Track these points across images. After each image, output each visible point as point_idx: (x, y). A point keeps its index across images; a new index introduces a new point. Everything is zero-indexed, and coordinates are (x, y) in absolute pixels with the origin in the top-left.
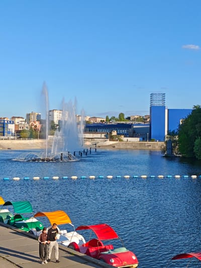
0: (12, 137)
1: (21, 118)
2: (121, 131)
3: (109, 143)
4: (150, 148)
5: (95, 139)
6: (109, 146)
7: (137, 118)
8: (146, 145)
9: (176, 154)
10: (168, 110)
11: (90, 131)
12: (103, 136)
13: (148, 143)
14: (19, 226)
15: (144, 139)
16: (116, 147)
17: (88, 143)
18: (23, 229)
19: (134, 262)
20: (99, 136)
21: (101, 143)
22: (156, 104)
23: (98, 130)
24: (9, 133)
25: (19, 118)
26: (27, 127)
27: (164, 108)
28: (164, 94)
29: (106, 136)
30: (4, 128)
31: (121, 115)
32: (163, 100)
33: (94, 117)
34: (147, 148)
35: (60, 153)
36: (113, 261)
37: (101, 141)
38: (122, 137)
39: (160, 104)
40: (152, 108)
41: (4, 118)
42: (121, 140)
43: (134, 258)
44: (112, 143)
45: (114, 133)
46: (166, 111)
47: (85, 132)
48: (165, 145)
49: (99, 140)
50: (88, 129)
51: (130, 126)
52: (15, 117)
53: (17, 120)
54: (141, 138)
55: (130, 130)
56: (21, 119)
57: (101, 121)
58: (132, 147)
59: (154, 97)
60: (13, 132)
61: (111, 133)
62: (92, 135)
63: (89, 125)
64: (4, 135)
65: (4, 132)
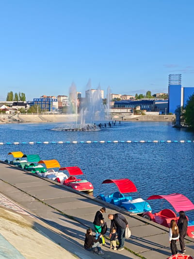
0: (56, 112)
1: (66, 96)
2: (144, 106)
3: (133, 116)
4: (167, 120)
5: (123, 114)
6: (133, 119)
7: (162, 95)
8: (165, 118)
9: (185, 125)
10: (184, 88)
11: (118, 107)
12: (129, 110)
13: (166, 116)
14: (30, 170)
15: (163, 113)
16: (139, 120)
17: (116, 117)
18: (32, 172)
19: (90, 188)
20: (125, 110)
21: (126, 117)
22: (173, 83)
23: (125, 106)
24: (54, 109)
25: (63, 96)
26: (69, 104)
27: (180, 86)
28: (181, 75)
29: (131, 111)
30: (50, 104)
31: (149, 93)
32: (180, 80)
33: (125, 95)
34: (165, 120)
35: (87, 125)
36: (76, 187)
37: (127, 115)
38: (145, 112)
39: (177, 83)
40: (170, 87)
41: (52, 97)
42: (143, 114)
43: (91, 186)
44: (136, 116)
45: (138, 108)
46: (182, 89)
47: (114, 107)
48: (175, 118)
49: (126, 114)
50: (117, 105)
51: (152, 102)
52: (61, 96)
53: (62, 98)
54: (161, 113)
55: (152, 106)
56: (65, 98)
57: (131, 98)
58: (152, 120)
59: (172, 78)
60: (57, 108)
61: (135, 108)
62: (119, 110)
63: (118, 102)
64: (49, 111)
65: (49, 108)
